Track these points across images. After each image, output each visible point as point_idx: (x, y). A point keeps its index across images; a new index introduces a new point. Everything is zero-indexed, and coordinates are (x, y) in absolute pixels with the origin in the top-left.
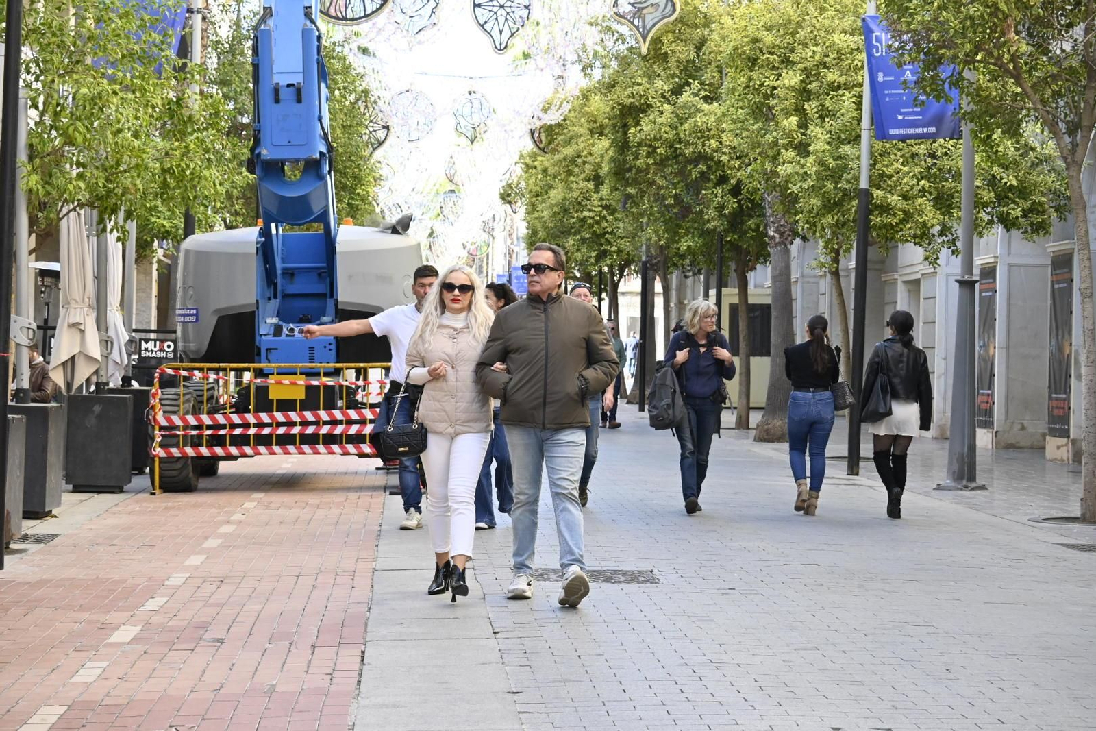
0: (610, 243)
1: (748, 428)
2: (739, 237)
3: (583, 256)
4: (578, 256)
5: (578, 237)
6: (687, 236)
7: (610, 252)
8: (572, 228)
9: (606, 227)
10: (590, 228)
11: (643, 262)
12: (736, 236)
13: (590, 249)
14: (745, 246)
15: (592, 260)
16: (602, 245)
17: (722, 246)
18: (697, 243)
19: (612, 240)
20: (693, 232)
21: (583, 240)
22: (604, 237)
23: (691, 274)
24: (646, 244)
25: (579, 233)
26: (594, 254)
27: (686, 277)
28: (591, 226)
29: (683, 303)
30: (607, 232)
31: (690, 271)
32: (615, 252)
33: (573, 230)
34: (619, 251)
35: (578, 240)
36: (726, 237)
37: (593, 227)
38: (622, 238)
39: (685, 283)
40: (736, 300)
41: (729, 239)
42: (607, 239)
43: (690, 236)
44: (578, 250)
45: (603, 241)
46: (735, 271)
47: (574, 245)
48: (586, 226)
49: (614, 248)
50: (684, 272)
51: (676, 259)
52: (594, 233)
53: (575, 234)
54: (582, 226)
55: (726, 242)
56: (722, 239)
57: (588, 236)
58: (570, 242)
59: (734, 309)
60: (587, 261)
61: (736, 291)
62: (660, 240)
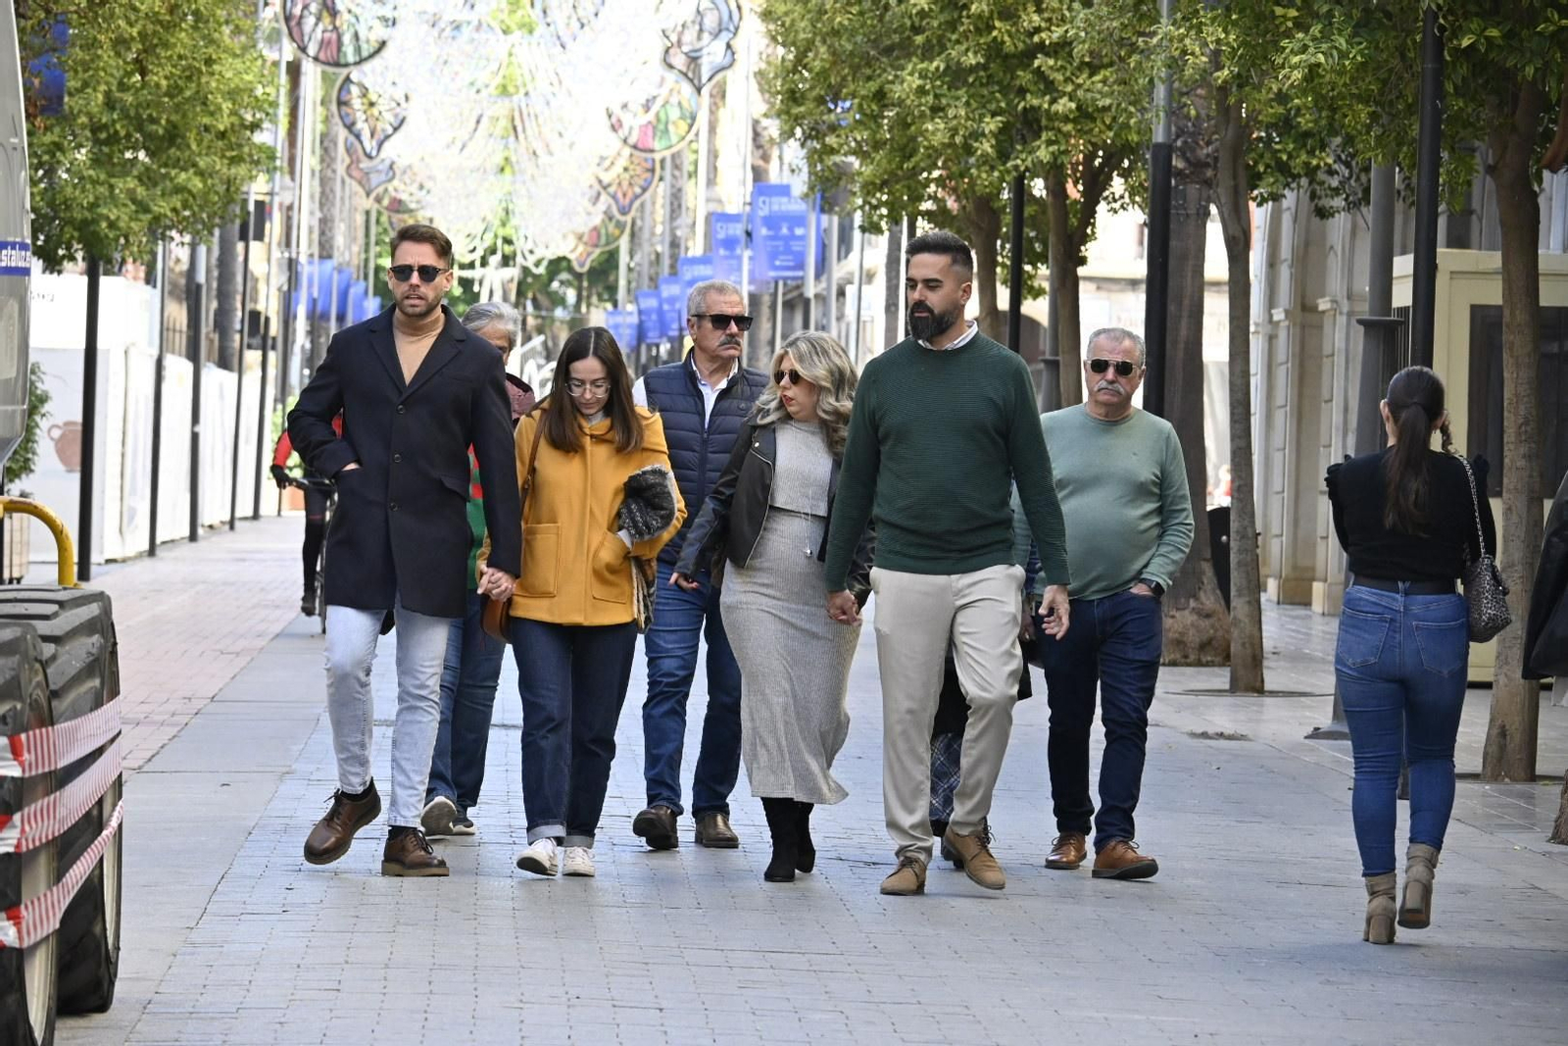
0: (1049, 87)
1: (1532, 777)
2: (1508, 36)
3: (954, 131)
4: (936, 131)
5: (938, 63)
6: (1306, 30)
7: (1052, 117)
8: (917, 30)
9: (1038, 30)
10: (978, 31)
11: (1158, 146)
12: (1494, 33)
13: (981, 105)
14: (1530, 71)
15: (986, 147)
16: (1022, 92)
17: (1440, 71)
18: (1343, 55)
19: (1059, 77)
20: (1330, 14)
21: (956, 75)
22: (1027, 66)
23: (1338, 202)
24: (1169, 81)
25: (943, 48)
26: (991, 125)
27: (1323, 213)
28: (984, 25)
29: (1314, 309)
30: (1041, 47)
31: (1336, 191)
32: (1066, 119)
33: (919, 39)
34: (1085, 114)
35: (938, 75)
36: (1457, 33)
37: (991, 28)
38: (1093, 69)
39: (1323, 236)
40: (1493, 294)
41: (1465, 43)
42: (1039, 73)
43: (1316, 30)
44: (937, 110)
45: (1024, 77)
46: (1491, 170)
47: (921, 91)
48: (966, 25)
49: (1064, 105)
50: (1313, 196)
51: (1283, 146)
52: (995, 50)
53: (928, 53)
54: (952, 25)
55: (1457, 52)
56: (1439, 44)
57: (971, 59)
58: (907, 81)
59: (1485, 325)
60: (969, 150)
61: (1494, 260)
62: (1219, 67)
